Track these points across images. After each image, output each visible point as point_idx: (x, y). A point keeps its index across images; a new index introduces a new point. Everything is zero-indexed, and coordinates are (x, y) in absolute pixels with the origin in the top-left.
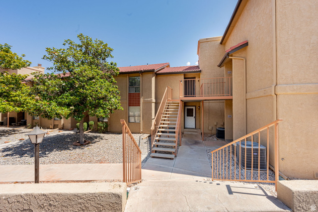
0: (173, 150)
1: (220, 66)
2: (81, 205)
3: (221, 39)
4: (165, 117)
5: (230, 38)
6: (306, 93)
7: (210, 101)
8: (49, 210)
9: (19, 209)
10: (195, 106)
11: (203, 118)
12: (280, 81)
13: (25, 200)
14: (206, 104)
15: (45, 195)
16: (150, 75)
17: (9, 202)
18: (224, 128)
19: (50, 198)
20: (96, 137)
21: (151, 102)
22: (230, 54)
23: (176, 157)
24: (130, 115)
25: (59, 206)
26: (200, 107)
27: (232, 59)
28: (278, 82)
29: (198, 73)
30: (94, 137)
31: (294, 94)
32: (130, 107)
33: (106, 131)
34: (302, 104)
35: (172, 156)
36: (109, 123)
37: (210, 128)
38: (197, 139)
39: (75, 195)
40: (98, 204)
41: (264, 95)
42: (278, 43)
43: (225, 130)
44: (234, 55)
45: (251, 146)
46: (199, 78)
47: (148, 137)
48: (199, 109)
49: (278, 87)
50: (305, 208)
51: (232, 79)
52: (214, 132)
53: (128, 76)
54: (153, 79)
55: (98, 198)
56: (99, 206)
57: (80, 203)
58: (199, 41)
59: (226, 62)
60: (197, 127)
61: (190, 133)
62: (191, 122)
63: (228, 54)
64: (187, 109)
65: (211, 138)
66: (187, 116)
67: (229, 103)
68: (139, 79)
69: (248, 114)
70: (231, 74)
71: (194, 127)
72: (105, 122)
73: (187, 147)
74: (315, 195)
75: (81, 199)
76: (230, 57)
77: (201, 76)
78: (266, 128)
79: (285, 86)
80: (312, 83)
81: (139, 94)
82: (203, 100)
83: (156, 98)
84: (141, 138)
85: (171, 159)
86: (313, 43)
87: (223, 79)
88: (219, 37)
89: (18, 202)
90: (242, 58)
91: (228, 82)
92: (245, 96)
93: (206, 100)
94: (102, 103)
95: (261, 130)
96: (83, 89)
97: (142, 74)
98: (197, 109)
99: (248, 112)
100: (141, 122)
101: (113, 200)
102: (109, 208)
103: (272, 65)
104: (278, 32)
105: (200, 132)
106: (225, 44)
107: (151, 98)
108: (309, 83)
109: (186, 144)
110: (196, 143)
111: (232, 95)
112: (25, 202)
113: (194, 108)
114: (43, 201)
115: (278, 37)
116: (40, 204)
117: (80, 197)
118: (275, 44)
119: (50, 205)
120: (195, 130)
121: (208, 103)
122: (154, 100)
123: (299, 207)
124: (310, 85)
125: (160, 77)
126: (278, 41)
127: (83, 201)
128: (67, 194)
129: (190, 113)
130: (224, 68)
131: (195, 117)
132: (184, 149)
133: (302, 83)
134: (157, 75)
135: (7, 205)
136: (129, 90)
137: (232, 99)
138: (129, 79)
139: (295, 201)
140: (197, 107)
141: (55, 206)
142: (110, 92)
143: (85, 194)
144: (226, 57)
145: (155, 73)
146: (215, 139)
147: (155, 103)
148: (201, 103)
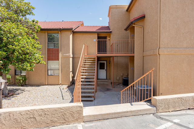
0: (93, 95)
1: (126, 30)
2: (62, 113)
3: (127, 7)
4: (84, 70)
5: (133, 8)
6: (174, 53)
7: (118, 57)
8: (45, 116)
9: (28, 118)
10: (107, 61)
11: (113, 71)
12: (161, 46)
13: (31, 113)
14: (115, 59)
15: (42, 109)
16: (68, 33)
17: (21, 115)
18: (128, 78)
19: (45, 111)
20: (17, 90)
21: (69, 57)
22: (133, 23)
23: (94, 100)
24: (49, 69)
25: (50, 114)
26: (110, 61)
27: (134, 26)
28: (160, 46)
29: (109, 33)
30: (16, 89)
31: (168, 54)
32: (49, 61)
33: (24, 84)
34: (172, 60)
35: (92, 99)
36: (27, 77)
37: (118, 78)
38: (108, 87)
39: (59, 108)
40: (71, 111)
41: (153, 54)
42: (161, 22)
43: (129, 79)
44: (136, 23)
45: (145, 87)
46: (110, 37)
47: (67, 87)
48: (110, 63)
49: (160, 49)
50: (161, 106)
51: (134, 41)
52: (121, 81)
53: (47, 32)
54: (71, 36)
55: (71, 109)
56: (72, 113)
57: (62, 112)
58: (110, 7)
59: (130, 28)
60: (108, 78)
61: (102, 83)
62: (103, 74)
63: (132, 23)
64: (100, 63)
65: (119, 86)
66: (100, 69)
67: (132, 58)
68: (58, 36)
69: (144, 67)
70: (133, 37)
71: (105, 78)
72: (24, 75)
73: (102, 93)
74: (165, 100)
75: (62, 110)
76: (133, 25)
77: (111, 36)
78: (149, 73)
79: (164, 49)
80: (177, 48)
81: (58, 50)
82: (113, 57)
83: (73, 54)
84: (62, 89)
85: (91, 101)
86: (178, 24)
87: (128, 41)
88: (126, 6)
89: (27, 114)
90: (141, 27)
91: (132, 42)
92: (142, 54)
93: (115, 56)
94: (28, 57)
95: (147, 74)
96: (13, 45)
97: (60, 32)
98: (108, 63)
99: (144, 66)
100: (60, 75)
101: (79, 109)
102: (77, 113)
103: (158, 35)
104: (161, 15)
105: (110, 82)
106: (130, 12)
107: (69, 53)
108: (176, 48)
109: (101, 91)
110: (108, 90)
111: (134, 53)
112: (31, 114)
113: (105, 62)
114: (41, 112)
115: (161, 18)
116: (40, 114)
117: (61, 109)
118: (159, 22)
119: (45, 114)
120: (106, 81)
121: (116, 59)
122: (71, 56)
123: (159, 105)
124: (176, 49)
125: (76, 35)
126: (161, 20)
127: (63, 111)
128: (55, 108)
129: (102, 66)
130: (129, 31)
131: (106, 70)
132: (99, 94)
133: (172, 48)
134: (74, 33)
135: (20, 116)
136: (48, 46)
137: (134, 56)
138: (48, 35)
139: (157, 103)
140: (108, 62)
141: (48, 114)
142: (35, 48)
143: (64, 107)
144: (130, 24)
145: (73, 31)
146: (122, 86)
147: (73, 58)
148: (112, 59)
